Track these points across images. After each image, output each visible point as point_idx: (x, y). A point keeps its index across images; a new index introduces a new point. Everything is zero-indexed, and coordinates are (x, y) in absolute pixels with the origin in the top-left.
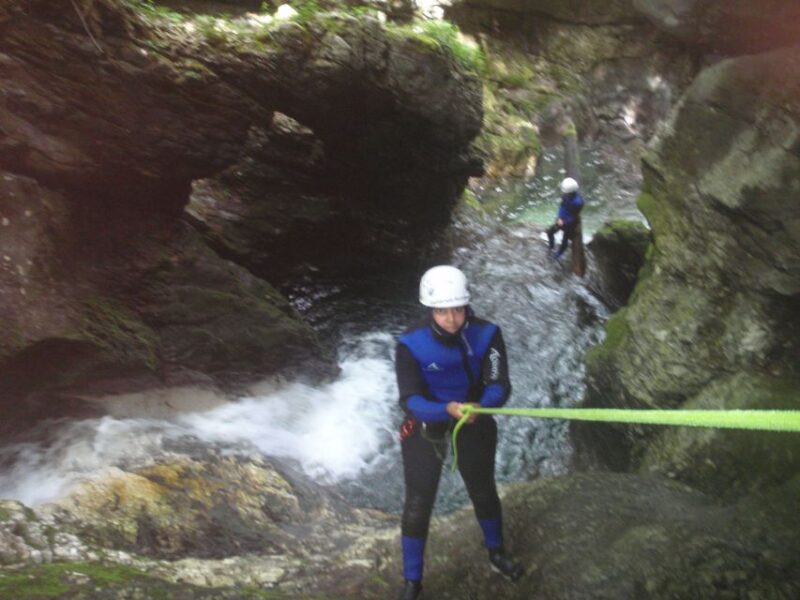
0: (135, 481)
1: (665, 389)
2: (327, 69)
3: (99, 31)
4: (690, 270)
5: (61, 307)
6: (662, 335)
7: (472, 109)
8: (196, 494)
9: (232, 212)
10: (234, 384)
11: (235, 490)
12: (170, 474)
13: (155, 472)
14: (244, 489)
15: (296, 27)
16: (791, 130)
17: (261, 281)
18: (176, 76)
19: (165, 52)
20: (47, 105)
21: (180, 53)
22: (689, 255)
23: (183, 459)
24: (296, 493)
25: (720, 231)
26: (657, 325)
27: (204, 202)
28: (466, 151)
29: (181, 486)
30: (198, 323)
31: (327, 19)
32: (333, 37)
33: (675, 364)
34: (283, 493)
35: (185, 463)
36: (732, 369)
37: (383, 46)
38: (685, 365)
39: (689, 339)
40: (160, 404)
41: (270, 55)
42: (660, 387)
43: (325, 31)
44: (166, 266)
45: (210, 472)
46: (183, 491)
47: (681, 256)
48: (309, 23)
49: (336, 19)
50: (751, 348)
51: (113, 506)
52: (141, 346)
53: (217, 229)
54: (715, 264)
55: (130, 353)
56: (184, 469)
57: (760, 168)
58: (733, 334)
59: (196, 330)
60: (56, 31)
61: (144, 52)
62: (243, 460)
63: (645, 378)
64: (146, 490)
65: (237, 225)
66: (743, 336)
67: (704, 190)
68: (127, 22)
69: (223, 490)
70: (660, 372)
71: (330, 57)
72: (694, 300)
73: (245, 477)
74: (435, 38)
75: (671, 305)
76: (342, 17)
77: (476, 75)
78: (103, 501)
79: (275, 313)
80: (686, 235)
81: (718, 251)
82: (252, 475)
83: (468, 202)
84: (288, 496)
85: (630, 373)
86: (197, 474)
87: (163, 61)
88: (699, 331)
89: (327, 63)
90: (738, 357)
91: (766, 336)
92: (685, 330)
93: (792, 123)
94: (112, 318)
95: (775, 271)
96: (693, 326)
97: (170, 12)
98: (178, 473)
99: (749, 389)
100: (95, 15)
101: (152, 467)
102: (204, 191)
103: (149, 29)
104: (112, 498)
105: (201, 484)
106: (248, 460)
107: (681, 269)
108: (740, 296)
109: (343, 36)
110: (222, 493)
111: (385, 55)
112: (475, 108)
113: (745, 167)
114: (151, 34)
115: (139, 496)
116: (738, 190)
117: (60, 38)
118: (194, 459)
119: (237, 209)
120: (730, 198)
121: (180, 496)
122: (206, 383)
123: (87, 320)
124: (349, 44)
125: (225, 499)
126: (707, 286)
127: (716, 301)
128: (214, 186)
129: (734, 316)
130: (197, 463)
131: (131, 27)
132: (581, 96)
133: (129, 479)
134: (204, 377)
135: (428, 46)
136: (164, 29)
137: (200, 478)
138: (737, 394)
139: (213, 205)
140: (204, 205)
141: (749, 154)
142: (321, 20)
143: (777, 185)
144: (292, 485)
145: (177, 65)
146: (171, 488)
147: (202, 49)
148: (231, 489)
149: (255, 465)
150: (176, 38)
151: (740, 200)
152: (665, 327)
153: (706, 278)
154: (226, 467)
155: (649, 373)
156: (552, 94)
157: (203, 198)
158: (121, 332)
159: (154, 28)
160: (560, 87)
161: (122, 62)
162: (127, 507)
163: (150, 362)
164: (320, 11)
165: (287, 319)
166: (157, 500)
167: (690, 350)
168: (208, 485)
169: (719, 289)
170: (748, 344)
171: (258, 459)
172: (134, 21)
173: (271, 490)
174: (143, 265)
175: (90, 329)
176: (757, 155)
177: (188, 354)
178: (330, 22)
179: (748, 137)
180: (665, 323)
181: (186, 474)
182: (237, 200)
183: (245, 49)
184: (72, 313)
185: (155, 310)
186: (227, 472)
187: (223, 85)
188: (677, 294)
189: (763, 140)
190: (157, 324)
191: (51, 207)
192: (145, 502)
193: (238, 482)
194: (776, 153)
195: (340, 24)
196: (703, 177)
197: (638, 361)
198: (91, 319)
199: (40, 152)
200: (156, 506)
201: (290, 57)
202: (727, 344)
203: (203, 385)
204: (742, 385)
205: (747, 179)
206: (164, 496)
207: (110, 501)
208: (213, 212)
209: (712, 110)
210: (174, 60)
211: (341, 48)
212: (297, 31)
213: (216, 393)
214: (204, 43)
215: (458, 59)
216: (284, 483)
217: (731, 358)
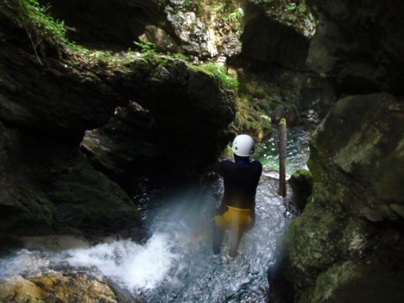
0: (28, 285)
1: (311, 265)
2: (157, 82)
3: (44, 54)
4: (328, 201)
5: (6, 188)
6: (312, 235)
7: (230, 108)
8: (60, 295)
9: (107, 147)
10: (93, 236)
11: (83, 294)
12: (49, 282)
13: (40, 281)
14: (88, 294)
15: (143, 61)
16: (378, 135)
17: (115, 184)
18: (81, 79)
19: (76, 67)
20: (13, 87)
21: (84, 68)
22: (327, 193)
23: (58, 275)
24: (117, 299)
25: (343, 184)
26: (309, 229)
27: (94, 141)
28: (227, 128)
29: (53, 290)
30: (78, 203)
31: (159, 58)
32: (161, 67)
33: (317, 251)
34: (109, 298)
35: (58, 277)
36: (345, 258)
37: (186, 74)
38: (322, 253)
39: (324, 239)
40: (53, 244)
41: (129, 73)
42: (308, 263)
43: (158, 64)
44: (65, 172)
45: (71, 284)
46: (53, 292)
47: (324, 194)
48: (150, 60)
49: (163, 59)
50: (355, 248)
51: (12, 298)
52: (46, 212)
53: (98, 155)
54: (339, 200)
55: (39, 215)
56: (57, 280)
57: (361, 153)
58: (346, 239)
59: (76, 206)
60: (23, 52)
61: (66, 66)
62: (91, 278)
63: (302, 257)
64: (32, 290)
65: (109, 154)
66: (351, 241)
67: (335, 161)
68: (59, 51)
69: (76, 294)
70: (309, 255)
71: (159, 77)
72: (328, 218)
73: (90, 288)
74: (212, 72)
75: (317, 219)
76: (167, 58)
77: (233, 91)
78: (7, 294)
79: (120, 202)
80: (327, 183)
81: (341, 193)
82: (95, 287)
83: (229, 153)
84: (112, 300)
85: (295, 253)
86: (64, 284)
87: (75, 71)
88: (330, 235)
89: (157, 80)
90: (348, 252)
91: (363, 242)
92: (322, 233)
93: (378, 132)
94: (33, 196)
95: (367, 208)
96: (327, 232)
97: (83, 48)
98: (53, 282)
99: (350, 271)
100: (43, 46)
101: (40, 278)
102: (95, 135)
103: (70, 55)
104: (13, 293)
105: (64, 290)
106: (94, 278)
107: (323, 200)
108: (351, 218)
109: (167, 67)
110: (75, 296)
111: (187, 78)
112: (232, 108)
113: (355, 152)
114: (71, 58)
115: (28, 293)
116: (350, 163)
117: (24, 56)
118: (64, 275)
119: (110, 146)
120: (346, 167)
121: (50, 296)
122: (79, 235)
123: (19, 196)
124: (169, 71)
125: (76, 299)
126: (335, 211)
127: (339, 220)
128: (100, 134)
129: (347, 229)
130: (65, 278)
131: (61, 54)
132: (293, 105)
133: (26, 283)
134: (78, 231)
135: (208, 76)
136: (78, 56)
137: (65, 287)
138: (344, 273)
139: (98, 143)
140: (93, 143)
141: (357, 145)
142: (156, 59)
143: (369, 163)
144: (115, 294)
145: (82, 73)
146: (47, 291)
147: (95, 67)
148: (81, 294)
149: (97, 281)
150: (84, 61)
151: (350, 169)
152: (314, 231)
153: (335, 207)
154: (81, 281)
155: (303, 255)
156: (279, 103)
157: (94, 139)
158: (36, 203)
159: (73, 55)
160: (283, 100)
161: (54, 70)
162: (19, 299)
163: (49, 221)
164: (157, 54)
165: (126, 205)
166: (37, 297)
167: (325, 245)
168: (68, 291)
169: (341, 213)
170: (353, 245)
171: (100, 278)
172: (62, 51)
173: (103, 296)
174: (53, 171)
175: (20, 201)
176: (360, 146)
177: (70, 218)
178: (161, 60)
179: (357, 136)
180: (313, 229)
181: (58, 283)
182: (111, 141)
183: (117, 69)
184: (12, 191)
185: (57, 193)
186: (80, 283)
187: (104, 86)
188: (321, 214)
189: (364, 139)
190: (56, 201)
191: (8, 137)
192: (31, 297)
193: (86, 290)
194: (369, 146)
195: (166, 61)
196: (335, 155)
197: (299, 247)
198: (22, 195)
199: (6, 110)
200: (35, 300)
201: (139, 75)
202: (343, 244)
203: (77, 236)
204: (347, 269)
205: (355, 158)
206: (42, 295)
207: (11, 295)
208: (97, 146)
209: (342, 120)
210: (81, 71)
211: (164, 73)
212: (143, 63)
213: (83, 241)
214: (97, 64)
215: (224, 84)
216: (112, 293)
217: (345, 252)
